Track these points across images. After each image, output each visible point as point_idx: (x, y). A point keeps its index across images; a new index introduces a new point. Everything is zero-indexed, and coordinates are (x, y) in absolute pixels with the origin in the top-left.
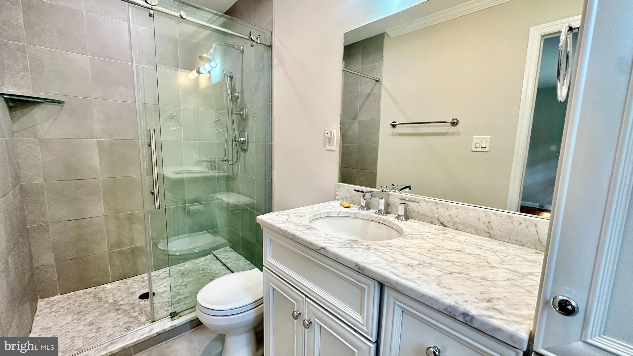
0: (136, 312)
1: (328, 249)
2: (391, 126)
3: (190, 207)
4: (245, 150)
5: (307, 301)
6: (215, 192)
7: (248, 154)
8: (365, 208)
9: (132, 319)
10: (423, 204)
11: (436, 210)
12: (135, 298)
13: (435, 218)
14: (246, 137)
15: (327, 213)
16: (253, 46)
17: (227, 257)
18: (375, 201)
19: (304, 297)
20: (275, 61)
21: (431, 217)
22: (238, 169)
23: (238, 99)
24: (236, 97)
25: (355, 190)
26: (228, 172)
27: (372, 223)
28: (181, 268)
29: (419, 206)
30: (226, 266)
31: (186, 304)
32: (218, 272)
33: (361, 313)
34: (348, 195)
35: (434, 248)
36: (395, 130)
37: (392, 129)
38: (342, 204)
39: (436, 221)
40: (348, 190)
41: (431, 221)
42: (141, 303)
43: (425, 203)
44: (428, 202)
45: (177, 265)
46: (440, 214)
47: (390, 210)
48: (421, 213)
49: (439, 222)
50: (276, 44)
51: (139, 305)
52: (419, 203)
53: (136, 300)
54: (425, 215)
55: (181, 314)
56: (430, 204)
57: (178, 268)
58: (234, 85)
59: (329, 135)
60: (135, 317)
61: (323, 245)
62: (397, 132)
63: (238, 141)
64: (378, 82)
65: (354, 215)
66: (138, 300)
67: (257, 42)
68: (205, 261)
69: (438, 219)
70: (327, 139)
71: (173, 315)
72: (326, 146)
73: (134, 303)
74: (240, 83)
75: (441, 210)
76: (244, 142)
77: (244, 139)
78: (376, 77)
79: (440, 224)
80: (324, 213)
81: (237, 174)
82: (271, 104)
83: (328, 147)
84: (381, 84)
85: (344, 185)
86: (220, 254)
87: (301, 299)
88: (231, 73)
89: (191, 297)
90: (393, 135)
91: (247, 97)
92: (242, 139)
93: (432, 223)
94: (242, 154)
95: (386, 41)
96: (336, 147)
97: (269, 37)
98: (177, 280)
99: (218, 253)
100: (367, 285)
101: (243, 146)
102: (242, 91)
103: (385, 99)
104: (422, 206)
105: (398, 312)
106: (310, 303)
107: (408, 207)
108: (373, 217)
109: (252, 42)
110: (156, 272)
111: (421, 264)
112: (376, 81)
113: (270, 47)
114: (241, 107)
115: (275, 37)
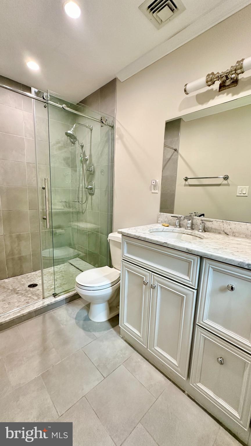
0: (29, 294)
1: (168, 243)
2: (184, 180)
3: (57, 231)
4: (92, 194)
5: (153, 274)
6: (70, 222)
7: (94, 197)
8: (178, 226)
9: (28, 298)
10: (214, 222)
11: (222, 226)
12: (26, 287)
13: (222, 230)
14: (93, 186)
15: (156, 229)
16: (103, 126)
17: (78, 264)
18: (184, 222)
19: (151, 272)
20: (116, 136)
21: (220, 230)
22: (86, 207)
23: (87, 160)
24: (86, 160)
25: (172, 216)
26: (78, 209)
27: (184, 234)
28: (50, 270)
29: (212, 224)
30: (79, 269)
31: (59, 290)
32: (74, 272)
33: (188, 275)
34: (166, 220)
35: (225, 243)
36: (187, 183)
37: (185, 182)
38: (163, 225)
39: (222, 232)
40: (166, 217)
41: (220, 232)
42: (30, 290)
43: (216, 222)
44: (218, 221)
45: (47, 269)
46: (225, 228)
47: (193, 228)
48: (213, 228)
49: (224, 233)
50: (117, 126)
51: (29, 290)
52: (212, 222)
53: (27, 288)
54: (216, 229)
55: (59, 294)
56: (219, 223)
57: (48, 270)
58: (85, 151)
59: (154, 184)
60: (29, 297)
61: (165, 241)
62: (188, 184)
63: (88, 188)
64: (176, 151)
65: (172, 231)
66: (28, 288)
67: (105, 124)
68: (65, 266)
69: (224, 231)
70: (153, 186)
71: (55, 295)
72: (151, 190)
73: (26, 290)
74: (89, 150)
75: (225, 225)
76: (91, 189)
77: (92, 187)
78: (175, 148)
79: (224, 234)
80: (155, 229)
81: (86, 210)
82: (112, 164)
83: (153, 191)
84: (178, 152)
85: (164, 214)
86: (74, 262)
87: (148, 274)
88: (82, 143)
89: (62, 286)
90: (185, 185)
91: (94, 160)
92: (90, 186)
93: (220, 233)
94: (90, 197)
95: (182, 124)
96: (159, 192)
97: (112, 121)
98: (49, 277)
99: (72, 262)
100: (193, 260)
101: (91, 192)
102: (90, 156)
103: (180, 162)
104: (214, 224)
105: (211, 270)
106: (155, 275)
107: (206, 225)
108: (184, 231)
109: (102, 124)
110: (34, 273)
111: (221, 248)
112: (175, 150)
113: (113, 127)
114: (89, 166)
115: (116, 121)
